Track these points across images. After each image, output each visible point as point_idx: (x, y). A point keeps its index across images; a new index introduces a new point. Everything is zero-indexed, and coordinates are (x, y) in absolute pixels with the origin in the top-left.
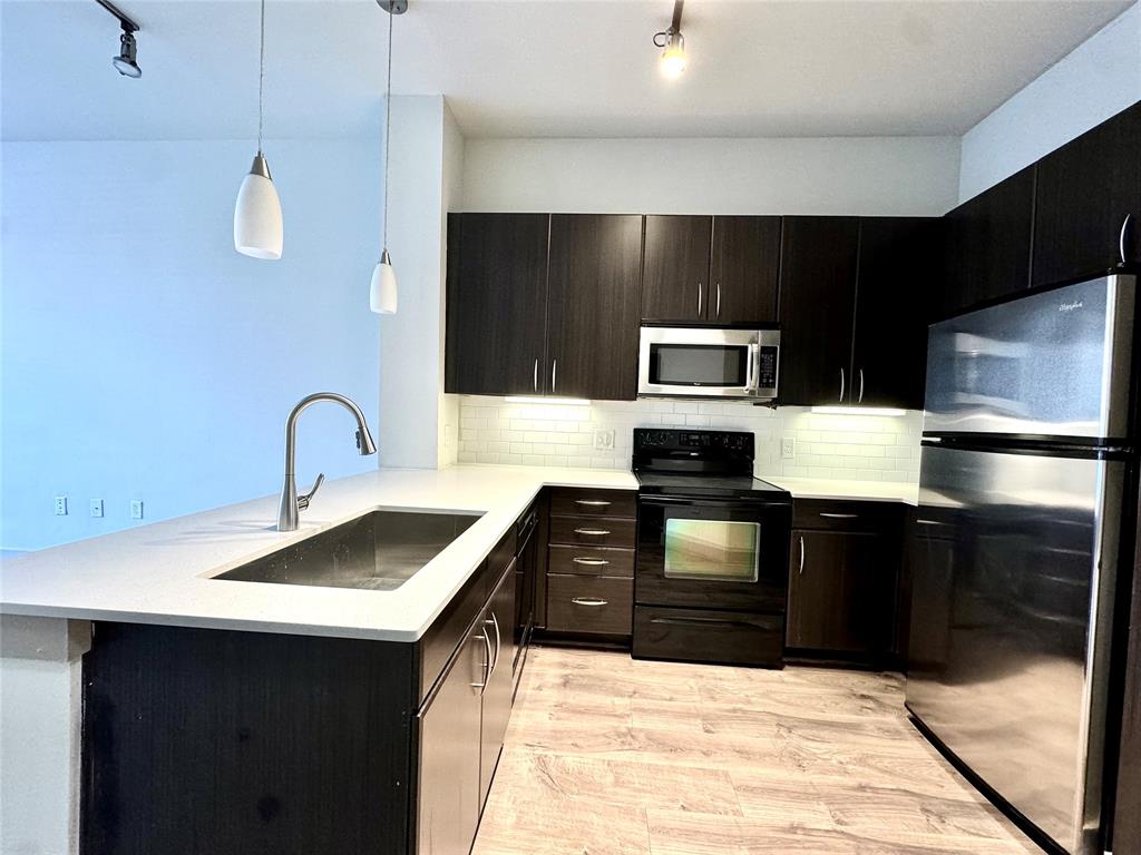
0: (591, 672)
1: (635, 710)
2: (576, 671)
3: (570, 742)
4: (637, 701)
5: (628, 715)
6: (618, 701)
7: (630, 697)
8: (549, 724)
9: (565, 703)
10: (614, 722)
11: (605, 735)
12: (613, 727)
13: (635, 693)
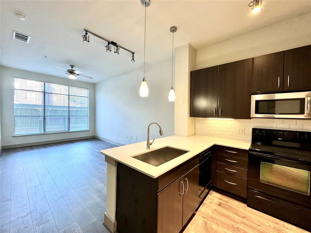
0: (230, 205)
1: (242, 222)
2: (224, 203)
3: (216, 222)
4: (244, 220)
5: (239, 223)
6: (237, 217)
7: (242, 218)
8: (211, 214)
9: (218, 210)
10: (233, 223)
11: (228, 225)
12: (232, 224)
13: (244, 217)
